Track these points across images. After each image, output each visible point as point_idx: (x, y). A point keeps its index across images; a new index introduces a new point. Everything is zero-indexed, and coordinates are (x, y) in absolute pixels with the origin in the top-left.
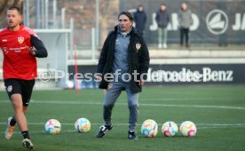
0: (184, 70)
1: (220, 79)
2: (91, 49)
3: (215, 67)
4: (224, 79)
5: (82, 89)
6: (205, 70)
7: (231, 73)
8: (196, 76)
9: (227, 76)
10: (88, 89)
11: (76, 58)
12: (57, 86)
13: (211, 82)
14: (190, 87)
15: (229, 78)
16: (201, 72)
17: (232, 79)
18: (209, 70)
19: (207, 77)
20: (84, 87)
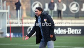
0: (59, 29)
1: (75, 33)
2: (17, 19)
3: (73, 28)
4: (77, 33)
5: (14, 37)
6: (69, 29)
7: (80, 30)
8: (64, 31)
9: (78, 31)
10: (16, 37)
11: (10, 23)
12: (2, 36)
13: (71, 34)
14: (62, 37)
15: (80, 33)
16: (67, 30)
17: (81, 33)
18: (71, 29)
19: (70, 32)
20: (14, 36)
